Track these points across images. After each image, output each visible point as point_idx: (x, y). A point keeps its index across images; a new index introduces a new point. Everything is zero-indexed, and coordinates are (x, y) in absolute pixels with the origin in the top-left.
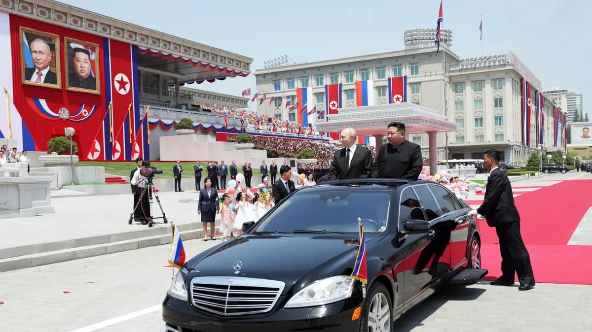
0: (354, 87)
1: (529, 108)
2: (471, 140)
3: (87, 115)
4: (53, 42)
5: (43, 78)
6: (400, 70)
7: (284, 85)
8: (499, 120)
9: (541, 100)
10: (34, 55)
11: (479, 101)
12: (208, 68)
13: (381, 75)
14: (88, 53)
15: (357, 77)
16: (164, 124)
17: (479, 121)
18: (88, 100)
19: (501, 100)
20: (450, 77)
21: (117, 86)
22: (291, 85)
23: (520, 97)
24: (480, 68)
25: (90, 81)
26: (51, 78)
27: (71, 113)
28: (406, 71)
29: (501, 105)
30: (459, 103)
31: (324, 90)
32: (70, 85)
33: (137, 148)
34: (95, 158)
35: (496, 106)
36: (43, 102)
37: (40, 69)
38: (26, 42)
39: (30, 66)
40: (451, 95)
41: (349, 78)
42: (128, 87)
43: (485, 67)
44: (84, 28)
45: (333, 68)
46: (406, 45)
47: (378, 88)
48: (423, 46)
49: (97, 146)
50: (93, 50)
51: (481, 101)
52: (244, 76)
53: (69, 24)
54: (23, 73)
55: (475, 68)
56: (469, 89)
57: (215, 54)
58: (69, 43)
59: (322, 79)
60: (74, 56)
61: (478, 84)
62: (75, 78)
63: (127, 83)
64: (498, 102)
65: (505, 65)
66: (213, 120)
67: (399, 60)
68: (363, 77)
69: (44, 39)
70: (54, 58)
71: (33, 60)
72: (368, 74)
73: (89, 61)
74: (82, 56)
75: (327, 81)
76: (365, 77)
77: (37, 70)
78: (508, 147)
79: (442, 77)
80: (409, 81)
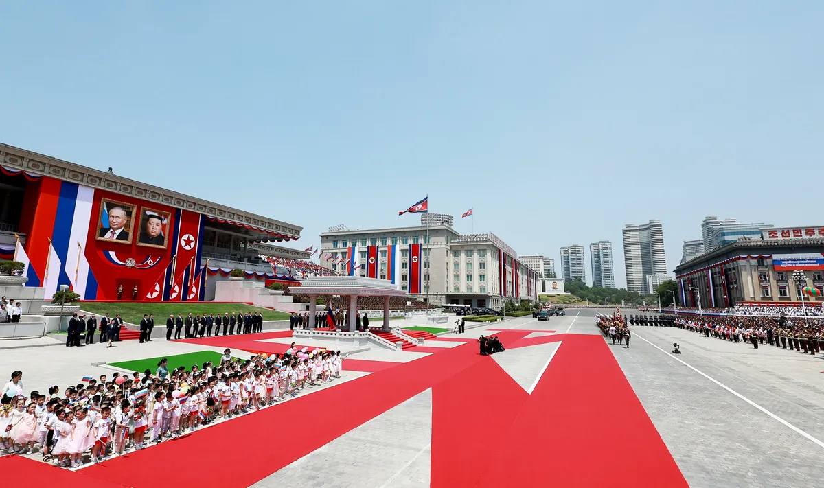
0: (386, 249)
1: (505, 270)
2: (464, 291)
3: (151, 265)
4: (131, 209)
5: (116, 236)
6: (418, 239)
7: (340, 245)
8: (482, 277)
9: (515, 265)
10: (111, 219)
11: (469, 264)
12: (265, 233)
13: (405, 242)
14: (161, 219)
15: (389, 243)
16: (224, 272)
17: (469, 277)
18: (154, 253)
19: (484, 264)
20: (451, 247)
21: (183, 243)
22: (345, 244)
23: (498, 262)
24: (471, 242)
25: (159, 240)
26: (123, 235)
27: (137, 263)
28: (421, 241)
29: (484, 268)
30: (457, 265)
31: (366, 250)
32: (140, 242)
33: (194, 289)
34: (153, 297)
35: (481, 268)
36: (113, 254)
37: (114, 229)
38: (106, 209)
39: (106, 226)
40: (451, 259)
41: (384, 243)
42: (193, 244)
43: (473, 241)
44: (161, 201)
45: (373, 235)
46: (422, 223)
47: (402, 250)
48: (433, 225)
49: (157, 288)
50: (166, 217)
51: (471, 264)
52: (296, 239)
53: (148, 198)
54: (98, 232)
55: (467, 242)
56: (463, 256)
57: (271, 223)
58: (145, 211)
59: (366, 242)
60: (148, 220)
61: (469, 253)
62: (146, 236)
63: (192, 241)
64: (482, 266)
65: (486, 241)
66: (266, 269)
67: (417, 233)
68: (393, 243)
69: (123, 207)
70: (129, 221)
71: (109, 222)
72: (396, 240)
73: (161, 226)
74: (155, 221)
75: (369, 244)
76: (395, 243)
77: (111, 230)
78: (488, 297)
79: (444, 246)
80: (423, 247)
